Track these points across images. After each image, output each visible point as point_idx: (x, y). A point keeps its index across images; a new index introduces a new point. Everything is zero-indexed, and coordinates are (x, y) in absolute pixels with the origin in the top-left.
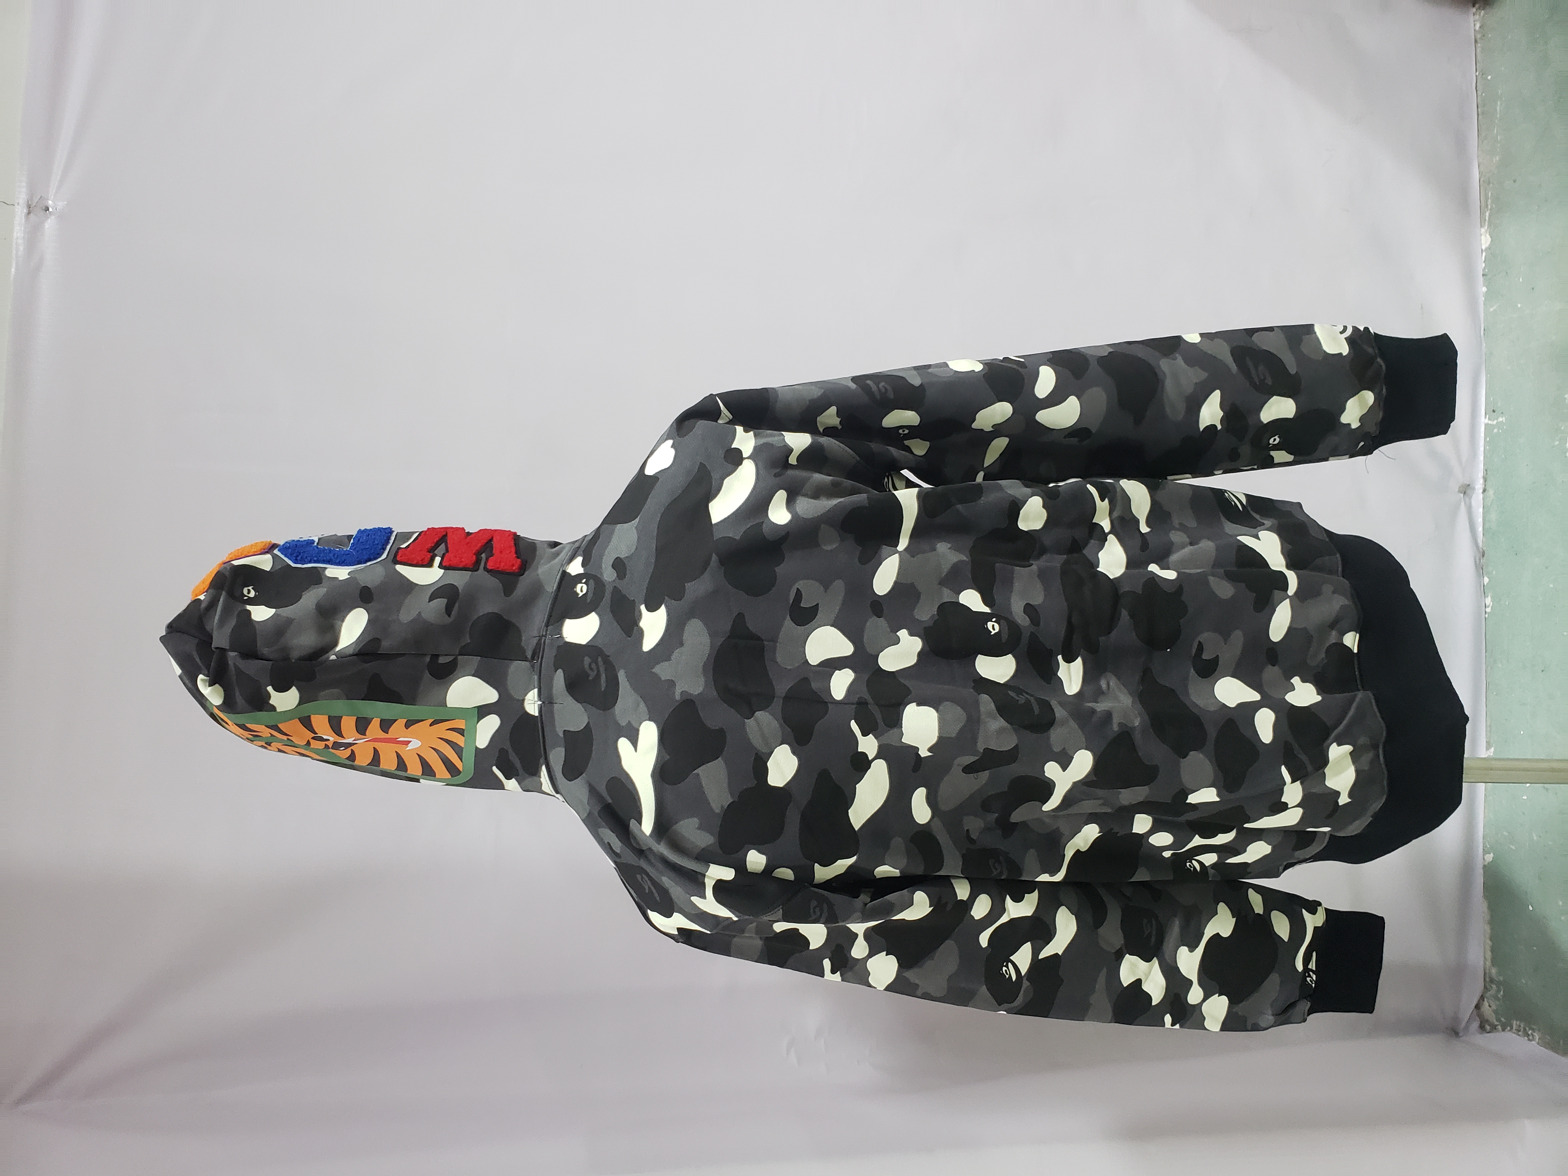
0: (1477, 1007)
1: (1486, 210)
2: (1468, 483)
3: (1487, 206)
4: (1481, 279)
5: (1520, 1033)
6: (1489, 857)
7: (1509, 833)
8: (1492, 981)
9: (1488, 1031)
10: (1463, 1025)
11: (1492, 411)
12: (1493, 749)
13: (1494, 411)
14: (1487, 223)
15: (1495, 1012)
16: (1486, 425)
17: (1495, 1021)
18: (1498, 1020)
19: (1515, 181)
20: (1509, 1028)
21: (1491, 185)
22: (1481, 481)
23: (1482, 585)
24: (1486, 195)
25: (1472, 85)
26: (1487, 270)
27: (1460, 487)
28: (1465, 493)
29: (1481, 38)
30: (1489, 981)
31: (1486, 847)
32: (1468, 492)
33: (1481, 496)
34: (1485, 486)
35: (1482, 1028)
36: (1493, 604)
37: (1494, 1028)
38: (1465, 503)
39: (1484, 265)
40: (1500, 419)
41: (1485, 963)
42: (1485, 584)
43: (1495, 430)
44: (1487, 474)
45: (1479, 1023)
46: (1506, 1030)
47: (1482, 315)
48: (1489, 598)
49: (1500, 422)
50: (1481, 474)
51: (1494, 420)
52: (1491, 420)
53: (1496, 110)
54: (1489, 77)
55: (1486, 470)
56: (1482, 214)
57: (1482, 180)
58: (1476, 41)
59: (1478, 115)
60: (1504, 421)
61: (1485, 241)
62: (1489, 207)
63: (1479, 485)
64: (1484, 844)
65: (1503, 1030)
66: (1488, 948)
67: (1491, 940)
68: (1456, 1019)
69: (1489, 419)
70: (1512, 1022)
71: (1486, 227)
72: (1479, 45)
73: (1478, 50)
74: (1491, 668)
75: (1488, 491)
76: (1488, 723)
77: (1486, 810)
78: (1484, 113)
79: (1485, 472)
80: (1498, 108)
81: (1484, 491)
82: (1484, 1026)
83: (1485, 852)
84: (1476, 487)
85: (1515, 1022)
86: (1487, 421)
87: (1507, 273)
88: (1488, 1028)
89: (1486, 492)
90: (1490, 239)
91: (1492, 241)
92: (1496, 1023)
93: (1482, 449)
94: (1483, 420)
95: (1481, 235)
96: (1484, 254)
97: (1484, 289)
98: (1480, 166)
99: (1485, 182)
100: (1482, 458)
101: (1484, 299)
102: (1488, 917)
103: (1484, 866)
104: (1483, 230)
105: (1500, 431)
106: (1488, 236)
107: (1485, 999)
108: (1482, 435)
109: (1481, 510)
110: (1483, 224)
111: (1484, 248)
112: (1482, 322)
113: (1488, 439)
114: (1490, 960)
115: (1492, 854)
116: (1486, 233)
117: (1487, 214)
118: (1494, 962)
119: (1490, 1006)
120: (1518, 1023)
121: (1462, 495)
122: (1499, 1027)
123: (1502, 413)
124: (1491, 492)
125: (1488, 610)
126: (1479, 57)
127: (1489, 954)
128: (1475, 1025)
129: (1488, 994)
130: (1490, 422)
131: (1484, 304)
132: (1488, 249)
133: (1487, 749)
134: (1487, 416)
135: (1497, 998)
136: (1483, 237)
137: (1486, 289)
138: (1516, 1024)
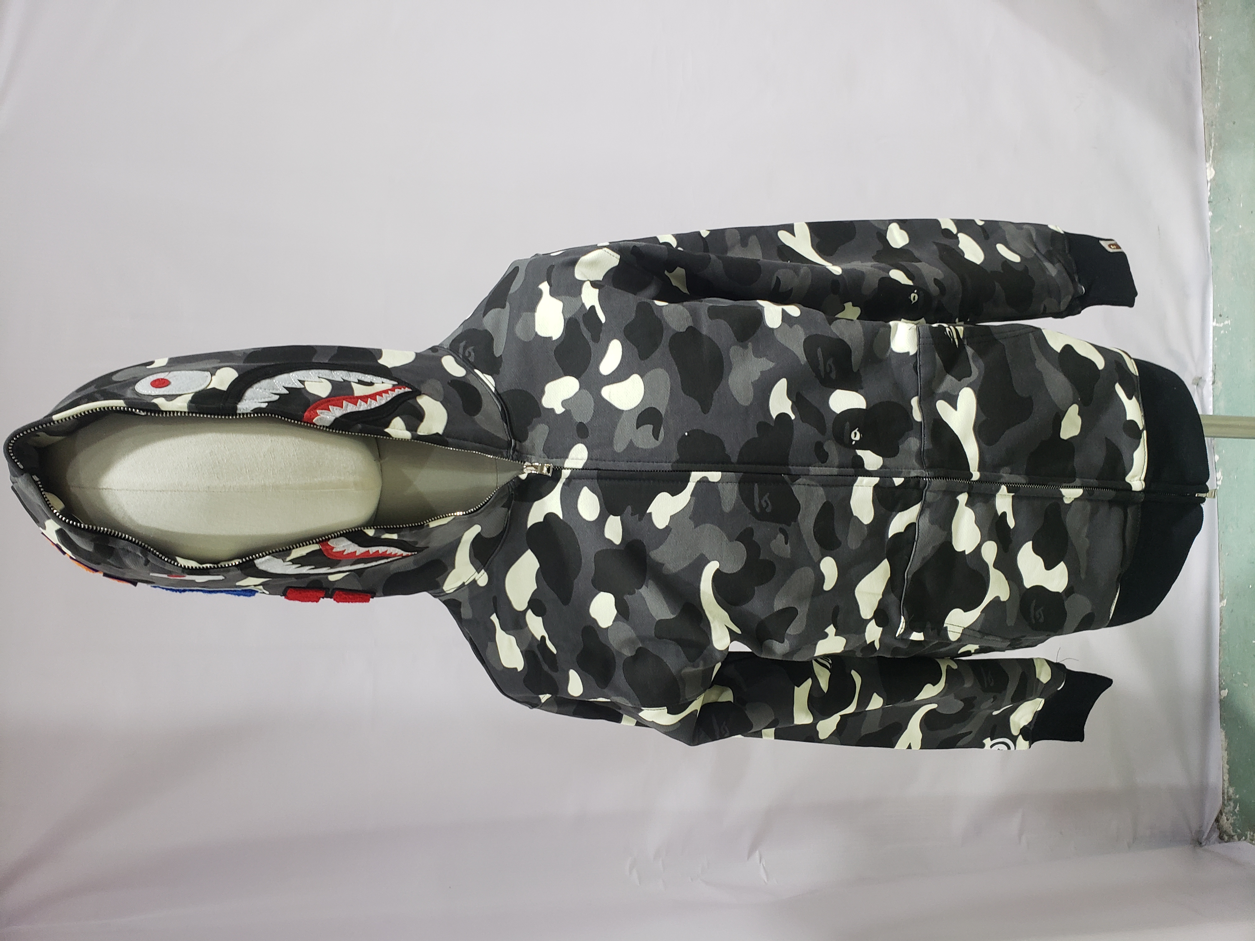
0: (1217, 820)
1: (1210, 148)
2: (1200, 376)
3: (1211, 144)
4: (1207, 205)
5: (1253, 842)
6: (1225, 693)
7: (1242, 672)
8: (1230, 799)
9: (1226, 840)
10: (1205, 837)
11: (1219, 316)
12: (1226, 600)
13: (1220, 316)
14: (1211, 159)
15: (1233, 825)
16: (1213, 327)
17: (1232, 832)
18: (1235, 831)
19: (1234, 123)
20: (1244, 838)
21: (1214, 127)
22: (1211, 374)
23: (1214, 462)
24: (1210, 135)
25: (1196, 46)
26: (1212, 198)
27: (1193, 380)
28: (1198, 385)
29: (1203, 6)
30: (1227, 799)
31: (1222, 684)
32: (1200, 384)
33: (1211, 387)
34: (1214, 378)
35: (1221, 838)
36: (1223, 478)
37: (1231, 838)
38: (1198, 393)
39: (1209, 193)
40: (1226, 322)
41: (1223, 784)
42: (1216, 461)
43: (1222, 332)
44: (1215, 368)
45: (1219, 833)
46: (1242, 840)
47: (1209, 235)
48: (1220, 472)
49: (1226, 324)
50: (1210, 369)
51: (1221, 323)
52: (1218, 323)
53: (1217, 65)
54: (1210, 38)
55: (1215, 366)
56: (1207, 150)
57: (1206, 123)
58: (1198, 8)
59: (1201, 69)
60: (1230, 324)
61: (1210, 173)
62: (1213, 145)
63: (1209, 378)
64: (1220, 681)
65: (1239, 840)
66: (1226, 771)
67: (1227, 764)
68: (1200, 832)
69: (1217, 322)
70: (1246, 832)
71: (1211, 162)
72: (1201, 11)
73: (1201, 15)
74: (1223, 532)
75: (1217, 383)
76: (1222, 579)
77: (1221, 653)
78: (1207, 67)
79: (1214, 367)
80: (1219, 64)
81: (1214, 383)
82: (1223, 836)
83: (1221, 689)
84: (1207, 380)
85: (1249, 833)
86: (1214, 324)
87: (1229, 200)
88: (1226, 838)
89: (1215, 383)
90: (1214, 172)
91: (1216, 173)
92: (1233, 834)
93: (1211, 347)
94: (1212, 324)
95: (1206, 168)
96: (1209, 184)
97: (1210, 214)
98: (1204, 112)
99: (1209, 125)
100: (1211, 355)
101: (1210, 222)
102: (1225, 744)
103: (1220, 700)
104: (1208, 165)
105: (1226, 332)
106: (1212, 169)
107: (1224, 814)
108: (1211, 335)
109: (1211, 399)
110: (1207, 159)
111: (1209, 179)
112: (1209, 241)
113: (1216, 339)
114: (1227, 781)
115: (1227, 690)
116: (1211, 166)
117: (1211, 151)
118: (1231, 784)
119: (1228, 820)
120: (1252, 834)
121: (1195, 386)
122: (1236, 837)
123: (1228, 317)
124: (1219, 384)
125: (1219, 483)
126: (1201, 22)
127: (1226, 777)
128: (1216, 835)
129: (1227, 809)
130: (1217, 325)
131: (1210, 226)
132: (1213, 179)
133: (1221, 601)
134: (1215, 320)
135: (1234, 814)
136: (1208, 171)
137: (1212, 214)
138: (1250, 834)
